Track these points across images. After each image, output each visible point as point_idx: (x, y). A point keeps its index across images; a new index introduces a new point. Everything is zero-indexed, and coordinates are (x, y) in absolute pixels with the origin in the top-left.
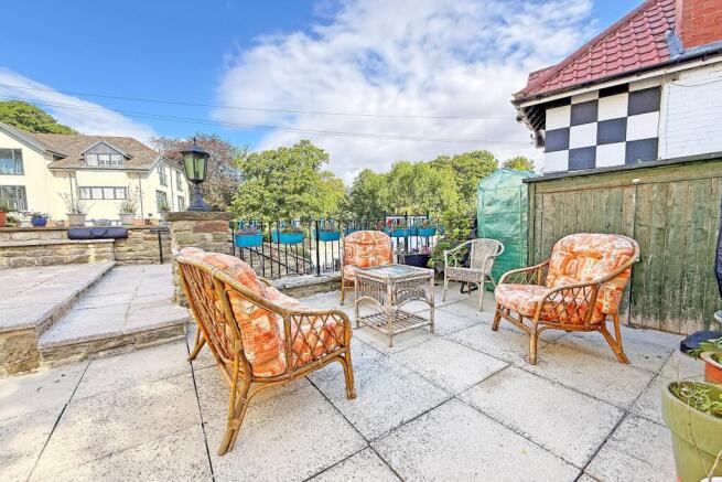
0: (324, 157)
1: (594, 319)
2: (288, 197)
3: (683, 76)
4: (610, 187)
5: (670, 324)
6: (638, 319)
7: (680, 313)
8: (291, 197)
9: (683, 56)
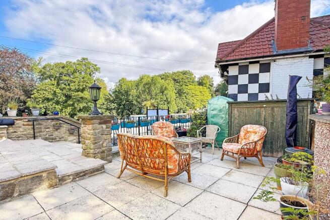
0: (97, 70)
1: (255, 153)
2: (74, 94)
3: (277, 61)
4: (257, 108)
5: (275, 154)
6: (266, 154)
7: (277, 151)
8: (76, 93)
9: (277, 53)
